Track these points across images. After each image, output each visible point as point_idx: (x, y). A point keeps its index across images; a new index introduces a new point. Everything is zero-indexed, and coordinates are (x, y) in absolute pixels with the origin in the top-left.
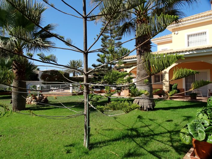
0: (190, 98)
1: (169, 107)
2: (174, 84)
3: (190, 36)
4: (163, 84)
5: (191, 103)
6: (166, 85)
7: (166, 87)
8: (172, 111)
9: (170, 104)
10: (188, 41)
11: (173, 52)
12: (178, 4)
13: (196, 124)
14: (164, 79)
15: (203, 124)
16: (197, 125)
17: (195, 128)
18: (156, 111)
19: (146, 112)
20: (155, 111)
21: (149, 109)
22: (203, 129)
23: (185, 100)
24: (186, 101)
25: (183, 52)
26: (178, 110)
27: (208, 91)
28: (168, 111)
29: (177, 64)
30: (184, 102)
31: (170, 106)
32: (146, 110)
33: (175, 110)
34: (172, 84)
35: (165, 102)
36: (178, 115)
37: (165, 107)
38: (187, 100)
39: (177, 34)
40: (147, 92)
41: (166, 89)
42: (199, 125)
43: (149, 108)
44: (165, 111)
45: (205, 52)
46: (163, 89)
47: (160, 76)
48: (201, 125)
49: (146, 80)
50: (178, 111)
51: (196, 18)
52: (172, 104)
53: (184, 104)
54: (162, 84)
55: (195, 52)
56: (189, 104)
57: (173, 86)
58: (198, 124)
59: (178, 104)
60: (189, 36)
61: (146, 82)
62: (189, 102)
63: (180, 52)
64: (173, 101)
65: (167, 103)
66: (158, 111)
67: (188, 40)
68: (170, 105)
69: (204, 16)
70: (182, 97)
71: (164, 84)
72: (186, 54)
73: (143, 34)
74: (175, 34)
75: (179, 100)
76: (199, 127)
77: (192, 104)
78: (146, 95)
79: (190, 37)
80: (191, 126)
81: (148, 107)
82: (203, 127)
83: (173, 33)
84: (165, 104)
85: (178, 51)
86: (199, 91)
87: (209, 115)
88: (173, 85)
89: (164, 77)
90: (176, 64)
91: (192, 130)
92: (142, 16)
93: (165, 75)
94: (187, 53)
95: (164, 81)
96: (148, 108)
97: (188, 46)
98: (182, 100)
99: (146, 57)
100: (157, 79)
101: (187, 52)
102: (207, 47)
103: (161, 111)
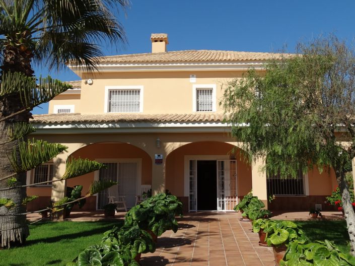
0: (104, 215)
1: (59, 235)
2: (75, 187)
3: (113, 92)
4: (53, 187)
5: (103, 225)
6: (58, 189)
7: (58, 194)
8: (64, 242)
9: (64, 228)
10: (110, 102)
11: (79, 121)
12: (92, 35)
13: (90, 251)
14: (55, 176)
15: (102, 251)
16: (92, 254)
17: (89, 259)
18: (30, 247)
19: (6, 250)
20: (27, 247)
21: (14, 244)
22: (99, 258)
23: (94, 220)
24: (96, 222)
25: (96, 122)
26: (78, 240)
27: (137, 199)
28: (56, 244)
29: (85, 145)
30: (90, 224)
31: (61, 234)
32: (5, 247)
33: (70, 240)
34: (71, 187)
35: (54, 226)
36: (73, 249)
37: (51, 236)
38: (98, 219)
39: (90, 84)
40: (11, 202)
41: (57, 197)
42: (95, 253)
43: (14, 240)
44: (49, 245)
45: (134, 126)
46: (52, 198)
47: (47, 168)
48: (98, 253)
49: (13, 180)
50: (76, 242)
51: (125, 62)
52: (67, 228)
53: (91, 227)
54: (51, 186)
55: (118, 126)
56: (100, 226)
57: (73, 191)
58: (94, 251)
59: (79, 227)
60: (111, 92)
61: (11, 183)
62: (99, 223)
63: (91, 122)
64: (70, 223)
65: (56, 229)
66: (34, 247)
67: (110, 100)
68: (61, 231)
69: (139, 62)
70: (89, 213)
71: (55, 186)
72: (101, 126)
73: (15, 90)
74: (86, 83)
75: (82, 221)
76: (94, 256)
77: (105, 226)
78: (9, 208)
79: (113, 94)
80: (83, 256)
81: (13, 238)
82: (100, 256)
83: (84, 81)
84: (53, 231)
85: (89, 119)
86: (122, 201)
87: (120, 240)
88: (72, 189)
89: (56, 172)
90: (82, 144)
91: (83, 262)
92: (20, 41)
93: (58, 168)
94: (105, 126)
95: (55, 179)
96: (11, 242)
97: (110, 111)
98: (89, 219)
99: (18, 132)
100: (41, 175)
101: (104, 123)
102: (137, 118)
103: (40, 245)
